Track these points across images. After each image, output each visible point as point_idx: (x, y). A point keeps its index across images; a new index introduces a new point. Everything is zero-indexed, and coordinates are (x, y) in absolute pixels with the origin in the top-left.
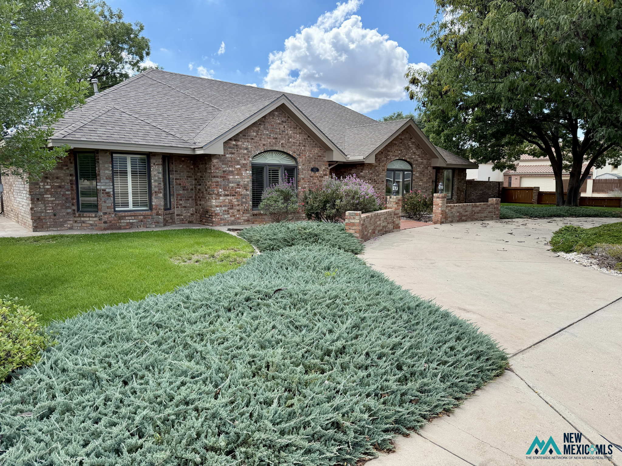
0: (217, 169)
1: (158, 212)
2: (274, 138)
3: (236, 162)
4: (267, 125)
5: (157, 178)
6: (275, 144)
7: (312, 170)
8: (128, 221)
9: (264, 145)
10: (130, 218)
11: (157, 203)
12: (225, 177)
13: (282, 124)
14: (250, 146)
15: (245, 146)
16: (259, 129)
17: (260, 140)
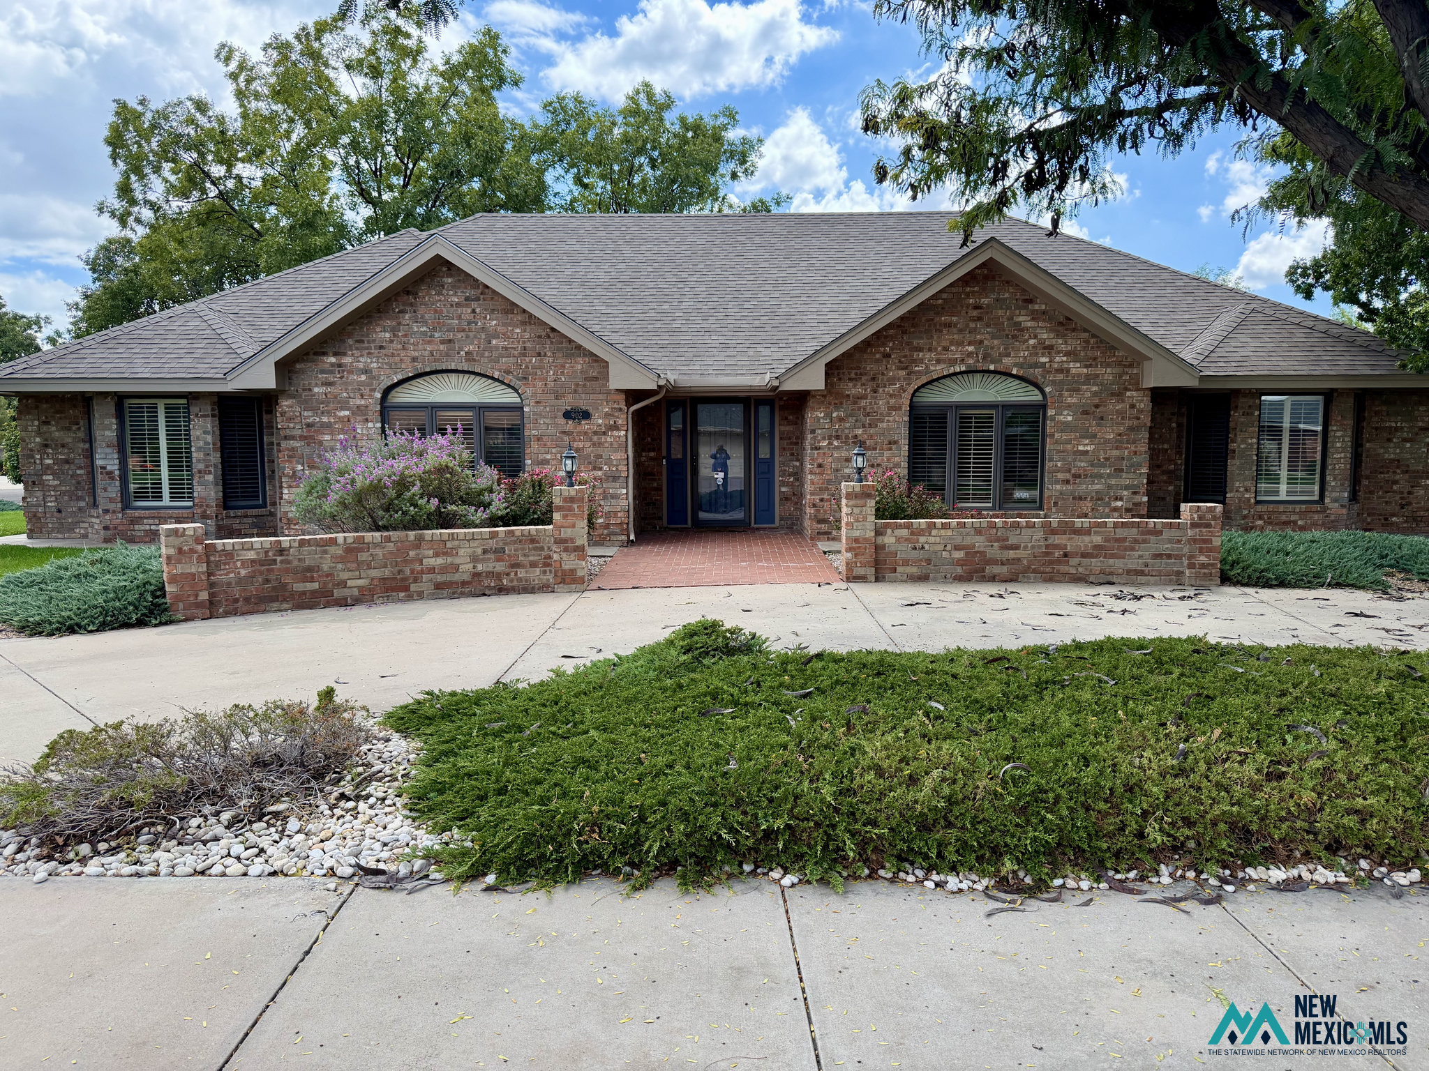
0: (290, 419)
1: (205, 511)
2: (443, 342)
3: (339, 402)
4: (421, 310)
5: (201, 443)
6: (447, 355)
7: (567, 415)
8: (147, 527)
9: (414, 359)
10: (151, 521)
11: (203, 494)
12: (312, 437)
13: (467, 306)
14: (375, 365)
15: (361, 366)
16: (399, 324)
17: (404, 348)
